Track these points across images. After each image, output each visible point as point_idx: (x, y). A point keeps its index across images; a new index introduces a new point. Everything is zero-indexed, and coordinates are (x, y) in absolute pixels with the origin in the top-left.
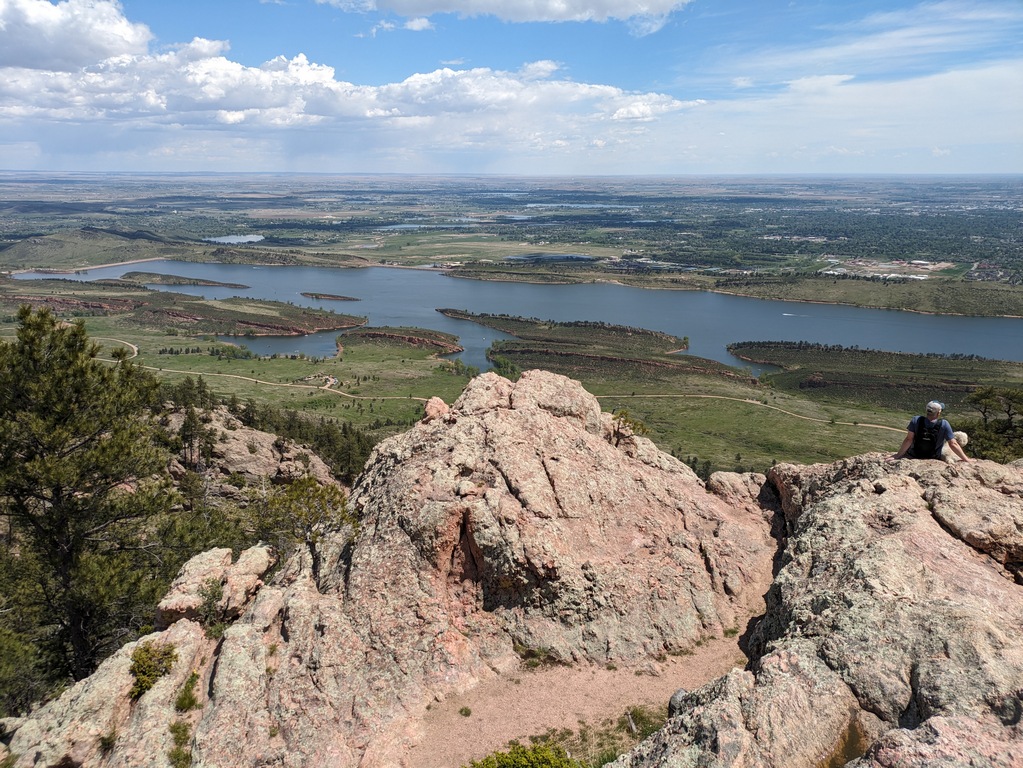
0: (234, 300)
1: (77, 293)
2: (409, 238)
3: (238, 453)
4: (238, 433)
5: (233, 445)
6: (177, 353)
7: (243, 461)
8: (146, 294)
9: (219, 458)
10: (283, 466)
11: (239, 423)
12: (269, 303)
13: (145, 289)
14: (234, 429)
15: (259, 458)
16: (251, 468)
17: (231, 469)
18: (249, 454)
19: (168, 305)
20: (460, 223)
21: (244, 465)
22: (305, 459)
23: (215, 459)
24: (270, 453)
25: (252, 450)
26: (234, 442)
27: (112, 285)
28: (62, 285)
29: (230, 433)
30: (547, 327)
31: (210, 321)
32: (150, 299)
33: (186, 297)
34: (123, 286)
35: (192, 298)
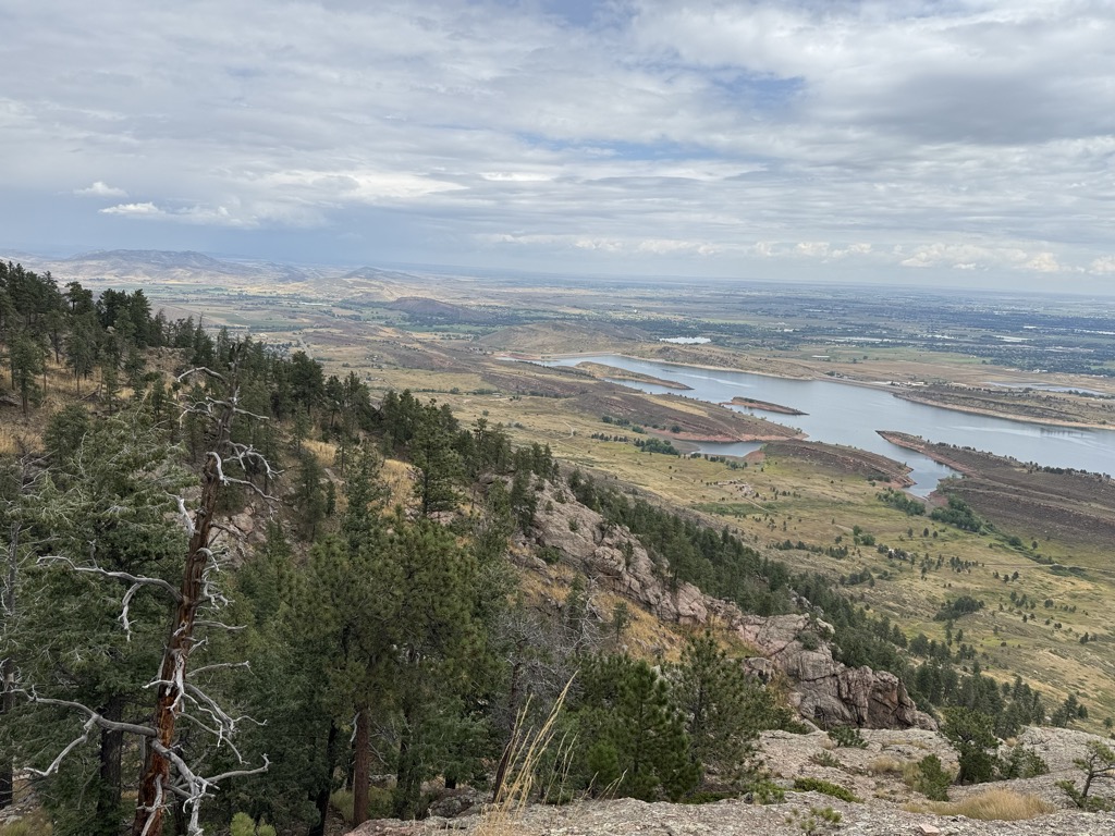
0: (668, 397)
1: (537, 375)
2: (867, 351)
3: (558, 527)
4: (565, 507)
5: (555, 518)
6: (607, 439)
7: (560, 537)
8: (592, 382)
9: (538, 528)
10: (599, 550)
11: (573, 498)
12: (701, 403)
13: (593, 378)
14: (563, 502)
15: (576, 537)
16: (567, 546)
17: (547, 542)
18: (569, 531)
19: (608, 394)
20: (934, 339)
21: (560, 541)
22: (628, 550)
23: (533, 529)
24: (591, 535)
25: (574, 527)
26: (556, 515)
27: (567, 372)
28: (528, 367)
29: (556, 504)
30: (1025, 471)
31: (642, 414)
32: (595, 387)
33: (625, 389)
34: (576, 373)
35: (631, 390)
